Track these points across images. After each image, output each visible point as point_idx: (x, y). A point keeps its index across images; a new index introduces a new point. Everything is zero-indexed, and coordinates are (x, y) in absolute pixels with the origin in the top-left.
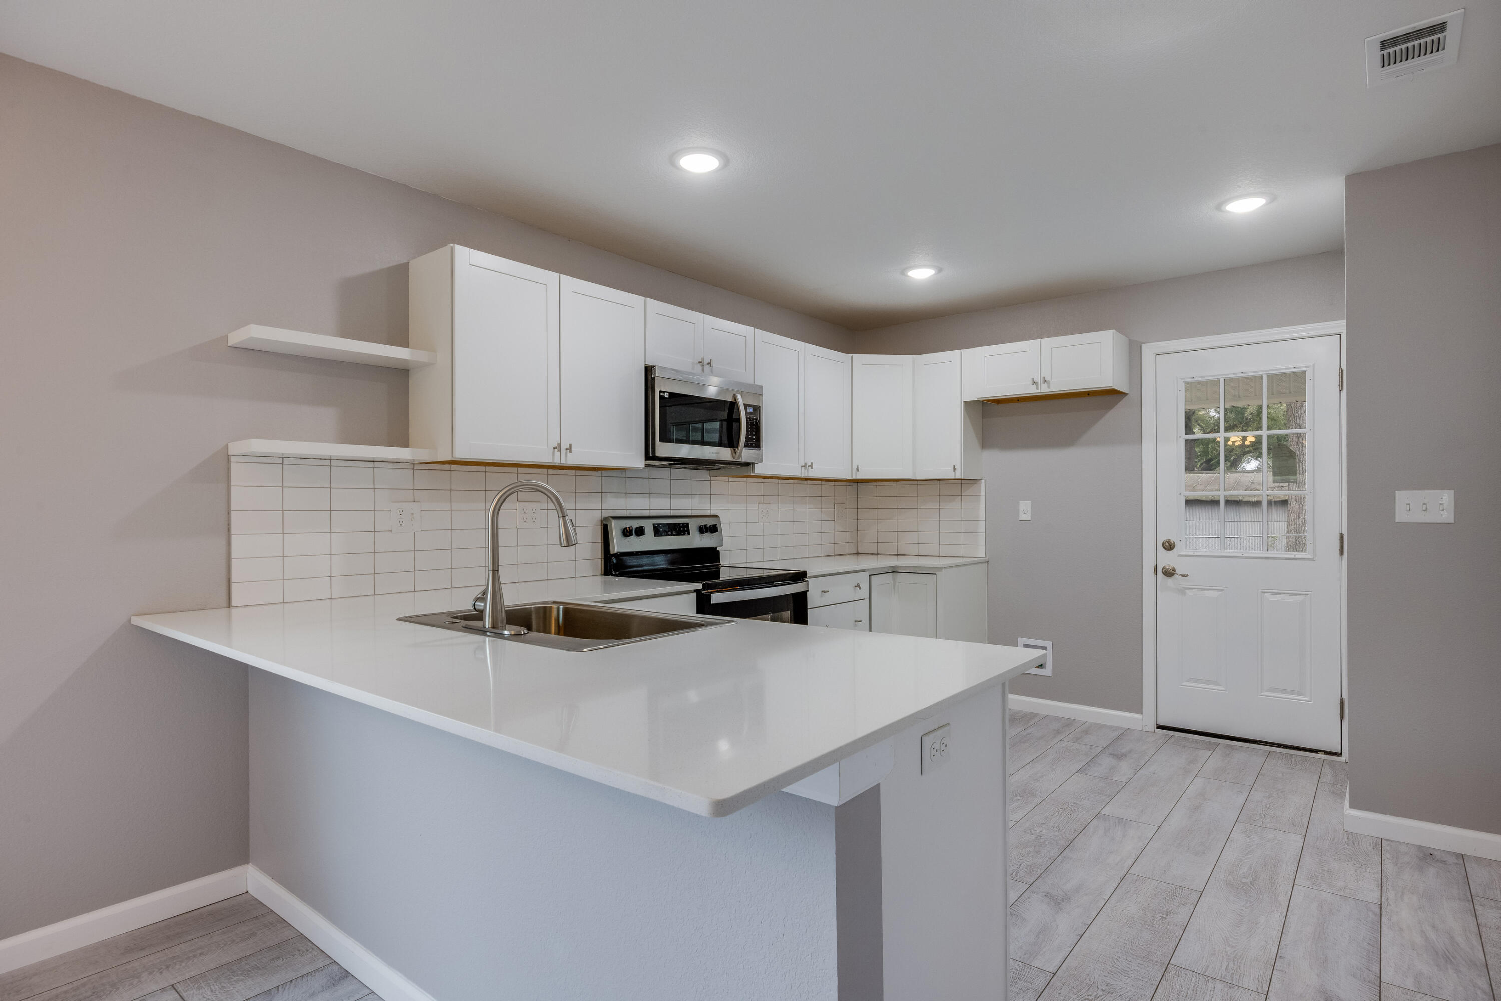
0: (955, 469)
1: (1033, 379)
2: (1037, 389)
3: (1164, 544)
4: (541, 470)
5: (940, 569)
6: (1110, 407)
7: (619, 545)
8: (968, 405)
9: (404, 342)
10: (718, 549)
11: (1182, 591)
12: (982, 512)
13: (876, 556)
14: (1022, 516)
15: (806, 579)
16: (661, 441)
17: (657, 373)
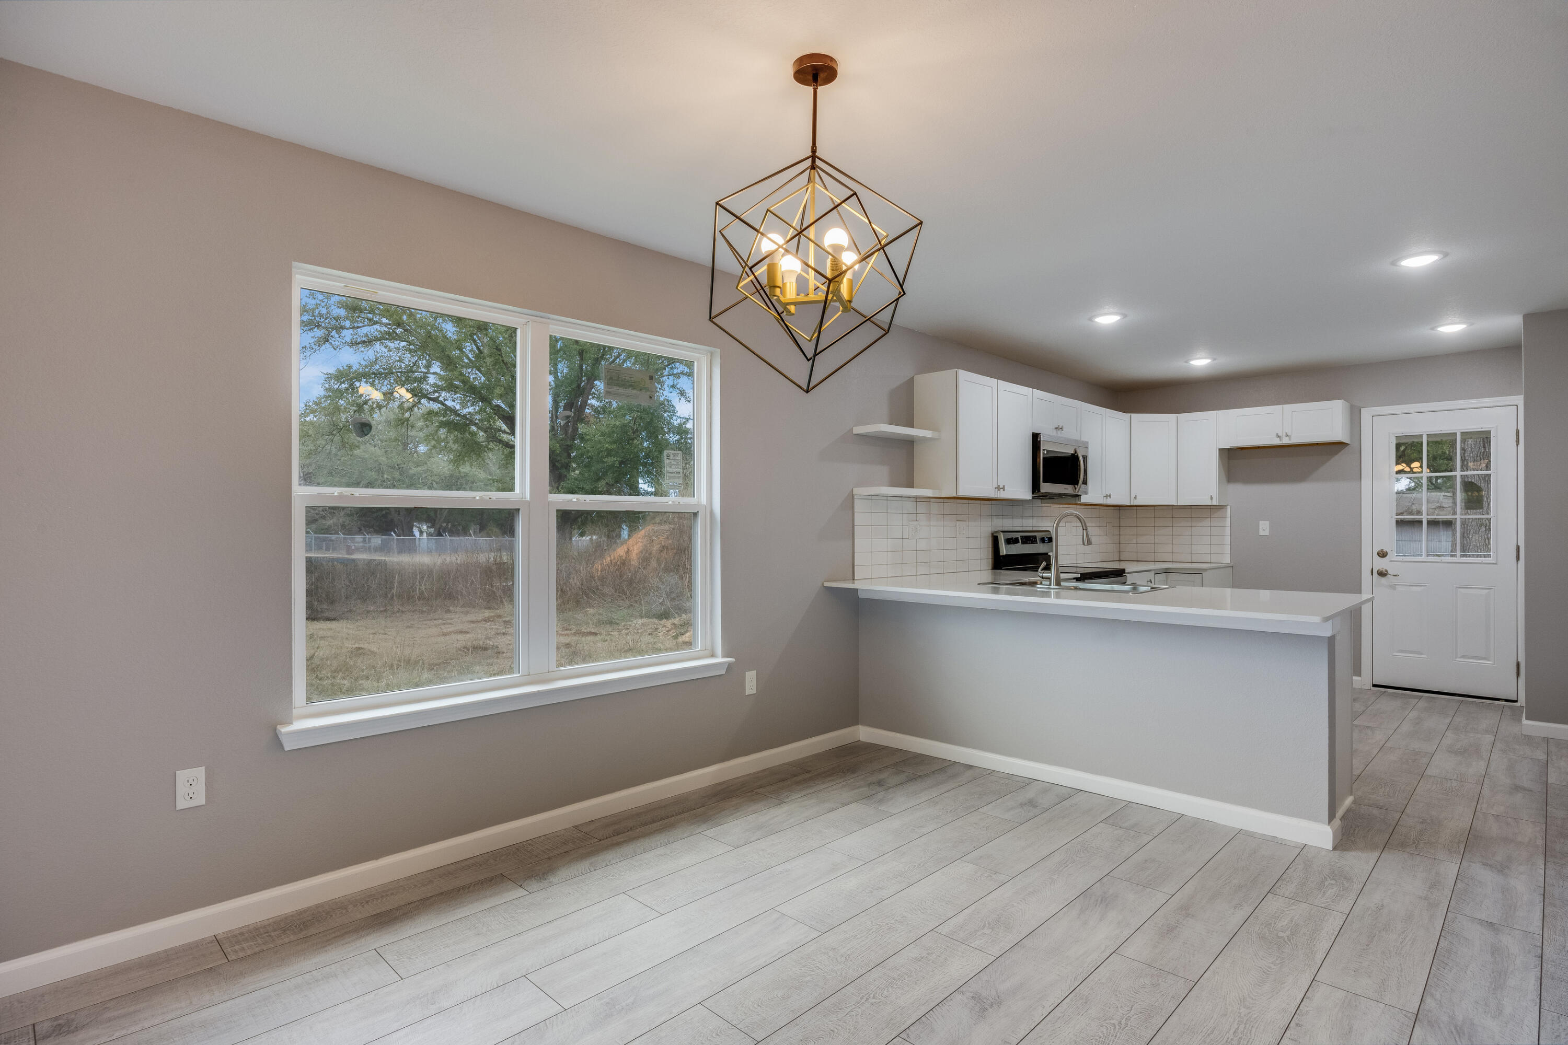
0: (1212, 498)
1: (1277, 434)
2: (1281, 441)
3: (1378, 554)
4: (965, 501)
5: (1205, 570)
6: (1336, 453)
7: (1004, 550)
8: (1221, 451)
9: (911, 424)
10: (1049, 554)
11: (1393, 587)
12: (1228, 530)
13: (1136, 562)
14: (1262, 533)
15: (1124, 575)
16: (1044, 482)
17: (1042, 438)
